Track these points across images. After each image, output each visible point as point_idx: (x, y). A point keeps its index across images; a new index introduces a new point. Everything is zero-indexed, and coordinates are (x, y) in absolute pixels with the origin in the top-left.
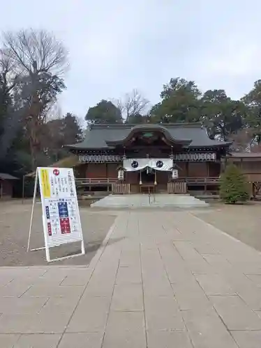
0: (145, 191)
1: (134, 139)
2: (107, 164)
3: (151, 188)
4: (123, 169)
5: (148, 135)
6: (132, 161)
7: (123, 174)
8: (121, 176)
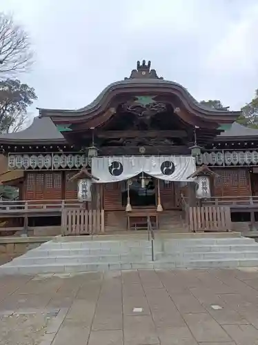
0: (139, 224)
1: (113, 110)
2: (63, 172)
3: (153, 219)
4: (90, 178)
5: (145, 101)
6: (110, 160)
7: (88, 188)
8: (85, 191)
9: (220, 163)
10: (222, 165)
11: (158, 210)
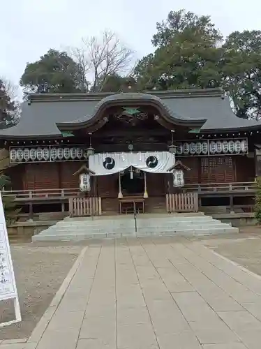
1: (106, 119)
4: (88, 172)
5: (130, 112)
7: (88, 181)
8: (86, 183)
9: (205, 153)
10: (207, 154)
11: (145, 197)
